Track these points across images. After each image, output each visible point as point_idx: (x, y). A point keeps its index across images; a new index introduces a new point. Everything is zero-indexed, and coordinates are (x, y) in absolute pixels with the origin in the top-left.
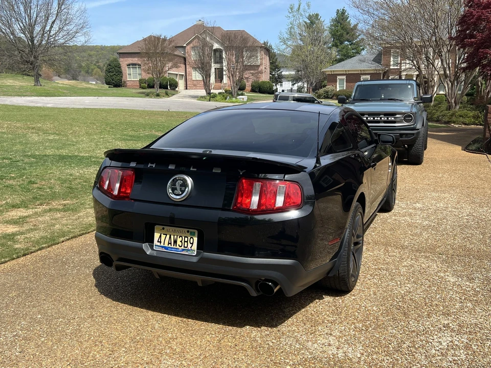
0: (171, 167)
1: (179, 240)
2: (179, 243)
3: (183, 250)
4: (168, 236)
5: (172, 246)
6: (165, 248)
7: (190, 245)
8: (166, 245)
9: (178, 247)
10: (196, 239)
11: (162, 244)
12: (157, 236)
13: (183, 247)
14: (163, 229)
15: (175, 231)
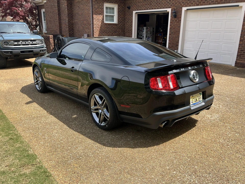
0: (190, 68)
1: (198, 98)
2: (198, 100)
3: (199, 102)
4: (194, 98)
5: (196, 102)
6: (194, 104)
7: (200, 99)
8: (194, 103)
9: (198, 101)
10: (202, 96)
11: (193, 103)
12: (191, 100)
13: (199, 101)
14: (193, 96)
15: (196, 96)
